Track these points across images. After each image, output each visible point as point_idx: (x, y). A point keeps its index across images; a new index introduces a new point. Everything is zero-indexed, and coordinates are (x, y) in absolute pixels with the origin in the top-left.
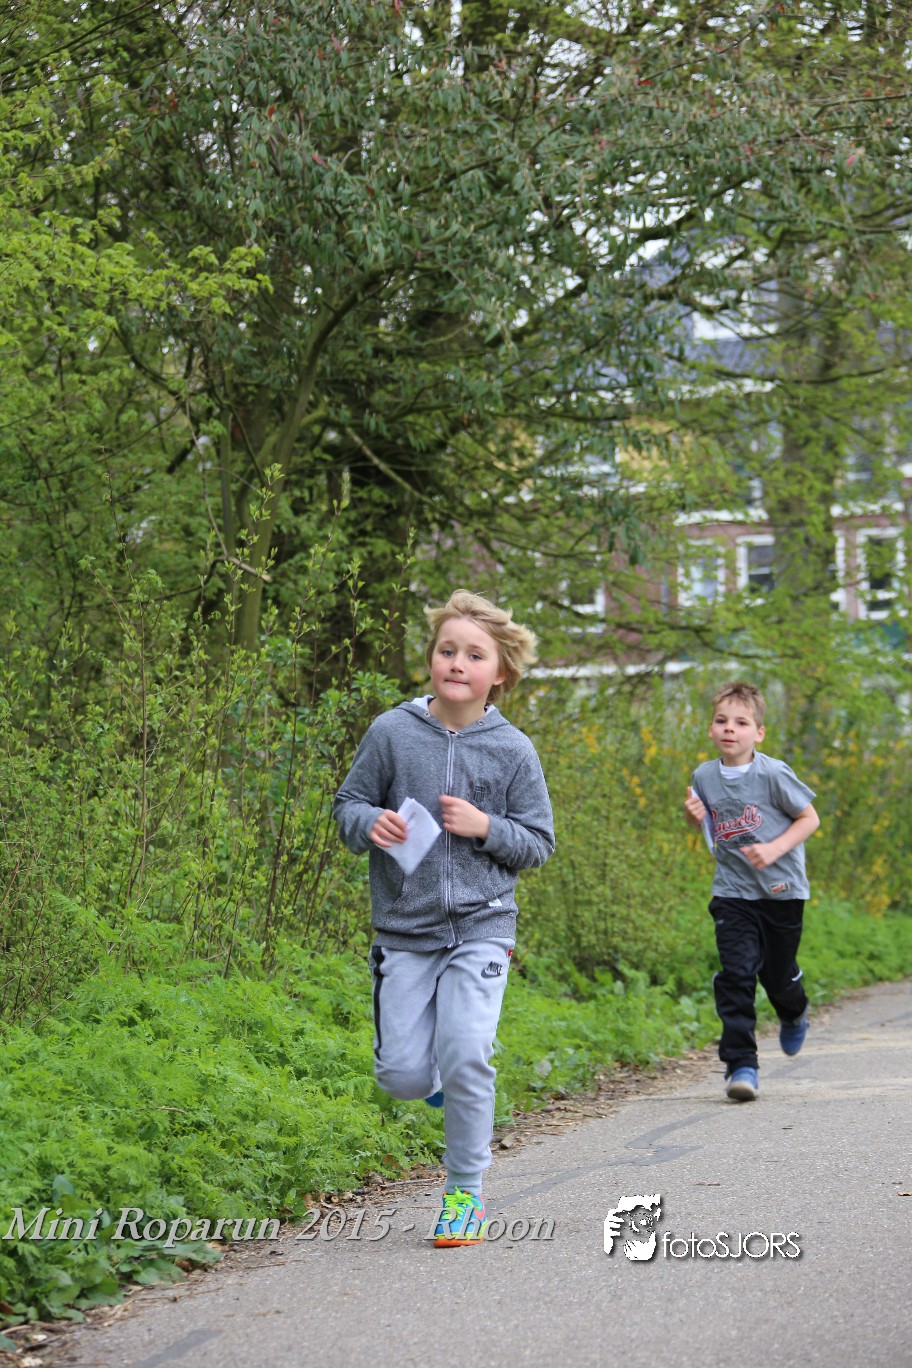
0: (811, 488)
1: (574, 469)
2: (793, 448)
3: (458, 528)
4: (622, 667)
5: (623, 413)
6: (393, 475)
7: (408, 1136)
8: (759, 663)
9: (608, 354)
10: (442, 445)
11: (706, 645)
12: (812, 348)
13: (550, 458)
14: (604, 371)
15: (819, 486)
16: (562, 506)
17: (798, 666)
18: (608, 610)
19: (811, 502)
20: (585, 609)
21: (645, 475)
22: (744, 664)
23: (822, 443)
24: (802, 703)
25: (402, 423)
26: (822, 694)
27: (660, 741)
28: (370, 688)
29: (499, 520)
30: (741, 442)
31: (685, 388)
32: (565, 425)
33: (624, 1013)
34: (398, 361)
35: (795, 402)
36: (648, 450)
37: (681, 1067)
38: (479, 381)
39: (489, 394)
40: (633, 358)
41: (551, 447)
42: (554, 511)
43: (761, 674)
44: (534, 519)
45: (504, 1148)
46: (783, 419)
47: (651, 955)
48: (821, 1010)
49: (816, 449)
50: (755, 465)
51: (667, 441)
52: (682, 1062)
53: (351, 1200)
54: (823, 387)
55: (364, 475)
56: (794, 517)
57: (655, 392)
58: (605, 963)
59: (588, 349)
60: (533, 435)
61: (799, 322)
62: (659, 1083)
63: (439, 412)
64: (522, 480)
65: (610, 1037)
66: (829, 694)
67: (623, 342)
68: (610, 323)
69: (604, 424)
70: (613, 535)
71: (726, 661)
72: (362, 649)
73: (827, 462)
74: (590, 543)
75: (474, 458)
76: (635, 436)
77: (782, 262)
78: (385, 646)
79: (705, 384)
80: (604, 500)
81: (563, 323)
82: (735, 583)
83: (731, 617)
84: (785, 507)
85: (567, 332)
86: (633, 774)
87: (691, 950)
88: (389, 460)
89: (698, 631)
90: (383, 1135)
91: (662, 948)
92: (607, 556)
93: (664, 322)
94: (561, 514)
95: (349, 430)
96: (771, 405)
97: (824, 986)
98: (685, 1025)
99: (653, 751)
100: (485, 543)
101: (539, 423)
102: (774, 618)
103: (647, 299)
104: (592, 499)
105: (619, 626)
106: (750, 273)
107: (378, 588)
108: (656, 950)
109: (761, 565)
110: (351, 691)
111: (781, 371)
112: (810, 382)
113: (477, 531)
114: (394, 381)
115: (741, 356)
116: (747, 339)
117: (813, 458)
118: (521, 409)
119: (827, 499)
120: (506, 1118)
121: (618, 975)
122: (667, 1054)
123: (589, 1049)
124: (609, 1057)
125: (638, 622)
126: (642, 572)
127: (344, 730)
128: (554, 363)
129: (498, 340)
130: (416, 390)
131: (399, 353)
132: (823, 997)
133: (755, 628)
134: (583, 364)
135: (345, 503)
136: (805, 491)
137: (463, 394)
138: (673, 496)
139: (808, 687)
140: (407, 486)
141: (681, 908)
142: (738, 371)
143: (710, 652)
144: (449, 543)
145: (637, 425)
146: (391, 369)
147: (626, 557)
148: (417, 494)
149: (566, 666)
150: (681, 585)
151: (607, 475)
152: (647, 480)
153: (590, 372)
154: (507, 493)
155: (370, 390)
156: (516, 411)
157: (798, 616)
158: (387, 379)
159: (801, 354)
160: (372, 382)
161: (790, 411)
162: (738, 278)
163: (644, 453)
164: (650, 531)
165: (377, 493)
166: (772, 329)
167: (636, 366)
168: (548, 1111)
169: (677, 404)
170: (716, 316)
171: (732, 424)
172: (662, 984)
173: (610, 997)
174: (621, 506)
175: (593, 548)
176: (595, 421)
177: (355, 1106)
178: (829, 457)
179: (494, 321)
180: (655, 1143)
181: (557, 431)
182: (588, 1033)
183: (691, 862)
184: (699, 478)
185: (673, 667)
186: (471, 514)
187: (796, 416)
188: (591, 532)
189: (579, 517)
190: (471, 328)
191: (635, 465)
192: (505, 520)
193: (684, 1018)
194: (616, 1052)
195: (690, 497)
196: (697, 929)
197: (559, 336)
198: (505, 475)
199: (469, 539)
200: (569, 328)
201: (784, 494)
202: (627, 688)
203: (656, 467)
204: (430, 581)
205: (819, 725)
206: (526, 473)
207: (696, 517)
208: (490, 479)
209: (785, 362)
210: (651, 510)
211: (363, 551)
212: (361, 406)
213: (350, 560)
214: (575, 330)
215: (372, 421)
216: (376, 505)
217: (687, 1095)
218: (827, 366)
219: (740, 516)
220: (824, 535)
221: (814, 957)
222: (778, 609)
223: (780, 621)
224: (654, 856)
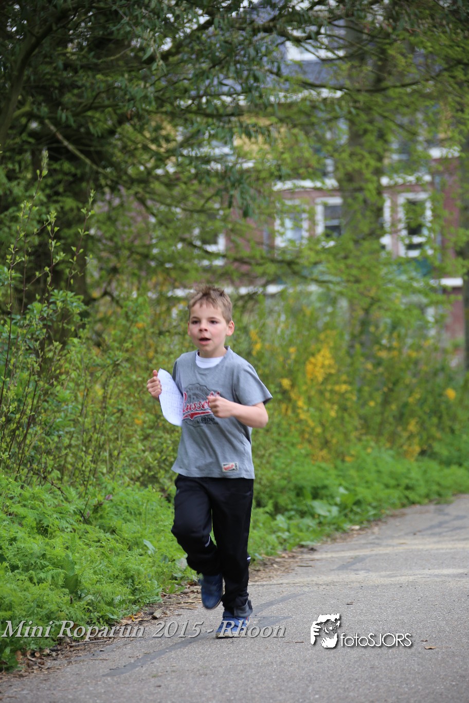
0: (367, 165)
1: (205, 150)
2: (356, 137)
3: (123, 191)
4: (237, 288)
5: (238, 112)
6: (78, 153)
7: (89, 610)
8: (331, 286)
9: (228, 70)
10: (112, 132)
11: (295, 273)
12: (368, 68)
13: (188, 142)
14: (225, 82)
15: (373, 163)
16: (196, 176)
17: (358, 288)
18: (227, 249)
19: (368, 174)
20: (211, 248)
21: (254, 155)
22: (320, 286)
23: (376, 133)
24: (361, 313)
25: (84, 117)
26: (375, 307)
27: (263, 340)
28: (63, 301)
29: (152, 186)
30: (319, 132)
31: (282, 94)
32: (199, 119)
34: (81, 73)
35: (358, 105)
36: (256, 137)
37: (277, 563)
38: (138, 88)
39: (146, 97)
40: (246, 73)
41: (188, 135)
42: (190, 179)
43: (333, 294)
44: (176, 185)
45: (155, 618)
46: (349, 116)
48: (373, 524)
49: (371, 138)
50: (330, 148)
51: (269, 131)
52: (277, 560)
53: (49, 655)
54: (376, 94)
55: (57, 153)
56: (356, 185)
57: (261, 97)
59: (214, 66)
60: (175, 126)
61: (360, 49)
62: (261, 574)
63: (110, 109)
64: (168, 158)
66: (380, 308)
67: (238, 62)
68: (230, 48)
69: (226, 119)
70: (231, 197)
71: (309, 284)
72: (57, 275)
73: (379, 147)
74: (215, 202)
75: (134, 142)
76: (246, 127)
77: (349, 6)
78: (74, 272)
79: (295, 91)
80: (226, 172)
81: (197, 47)
82: (314, 230)
83: (312, 254)
85: (200, 54)
87: (284, 483)
88: (75, 142)
89: (290, 264)
90: (71, 609)
91: (264, 482)
92: (227, 211)
93: (267, 48)
94: (195, 182)
95: (47, 121)
96: (340, 107)
97: (375, 508)
98: (279, 534)
99: (258, 347)
100: (142, 201)
101: (180, 118)
102: (342, 254)
103: (255, 31)
104: (217, 171)
105: (236, 260)
106: (326, 13)
107: (68, 232)
108: (260, 483)
109: (333, 218)
110: (50, 303)
111: (348, 83)
112: (367, 91)
113: (136, 193)
114: (79, 87)
115: (319, 73)
116: (325, 61)
117: (369, 144)
118: (168, 108)
119: (379, 172)
120: (157, 598)
122: (267, 554)
125: (249, 257)
126: (251, 222)
127: (45, 331)
128: (190, 76)
129: (152, 59)
130: (94, 94)
131: (82, 67)
132: (375, 515)
133: (329, 262)
134: (211, 76)
135: (45, 172)
136: (363, 166)
137: (127, 97)
138: (273, 169)
139: (365, 302)
140: (88, 161)
141: (277, 454)
142: (317, 83)
143: (297, 279)
144: (117, 202)
145: (248, 120)
146: (76, 78)
147: (241, 212)
148: (95, 167)
150: (278, 231)
151: (227, 155)
152: (255, 158)
153: (216, 82)
154: (157, 167)
155: (62, 94)
156: (164, 109)
157: (358, 253)
158: (74, 86)
159: (361, 71)
160: (64, 87)
161: (353, 111)
162: (318, 17)
163: (253, 140)
164: (257, 195)
165: (67, 166)
166: (341, 53)
167: (247, 78)
168: (185, 593)
169: (276, 106)
170: (303, 44)
171: (314, 120)
172: (264, 506)
174: (237, 176)
175: (217, 206)
176: (219, 116)
177: (52, 590)
178: (380, 143)
179: (148, 45)
180: (259, 614)
181: (192, 124)
183: (284, 422)
184: (291, 157)
185: (272, 289)
186: (132, 181)
187: (358, 115)
188: (217, 194)
189: (208, 184)
190: (132, 50)
191: (246, 148)
192: (157, 186)
193: (280, 529)
195: (285, 170)
196: (288, 469)
197: (194, 57)
198: (157, 154)
199: (131, 198)
200: (201, 51)
201: (349, 169)
202: (240, 303)
203: (261, 150)
204: (104, 228)
205: (372, 329)
206: (171, 152)
207: (288, 185)
208: (146, 157)
209: (350, 77)
210: (258, 179)
211: (58, 206)
212: (56, 104)
213: (48, 213)
214: (204, 53)
215: (63, 115)
216: (66, 174)
217: (281, 582)
218: (379, 80)
219: (319, 184)
220: (376, 197)
221: (368, 488)
222: (344, 249)
223: (346, 258)
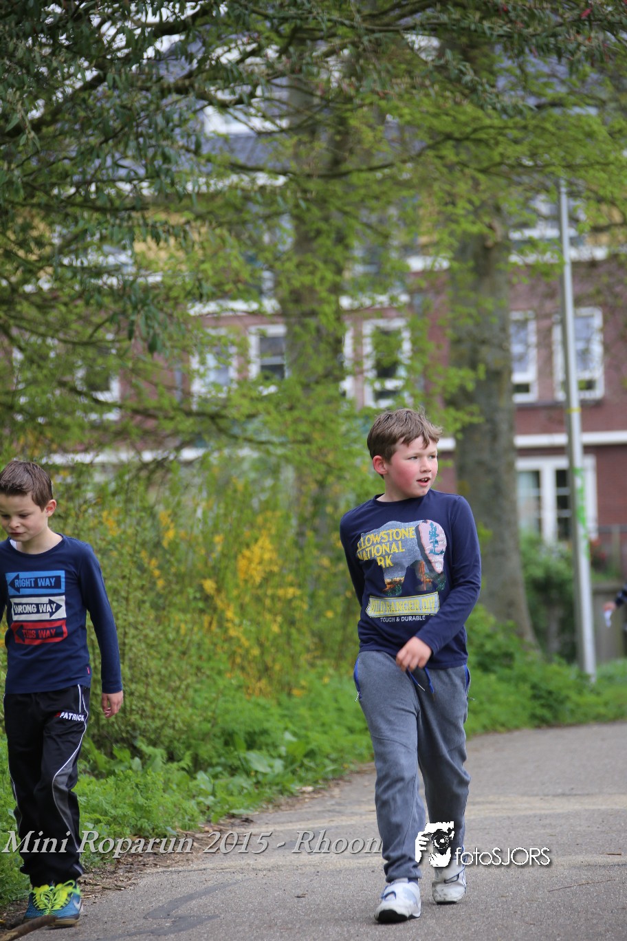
0: (322, 279)
1: (92, 258)
2: (305, 240)
4: (138, 452)
5: (140, 205)
8: (271, 448)
9: (126, 146)
11: (221, 431)
12: (321, 145)
13: (69, 246)
14: (122, 162)
15: (330, 276)
16: (82, 294)
17: (309, 452)
18: (124, 396)
19: (322, 292)
21: (161, 264)
22: (257, 450)
23: (333, 236)
24: (313, 487)
26: (331, 478)
27: (177, 526)
29: (18, 308)
30: (255, 234)
31: (202, 180)
32: (86, 215)
33: (142, 788)
35: (308, 196)
36: (166, 240)
39: (10, 183)
40: (151, 150)
41: (69, 237)
42: (72, 299)
43: (273, 460)
44: (52, 307)
46: (295, 212)
47: (168, 731)
48: (332, 784)
49: (326, 242)
50: (268, 255)
51: (185, 232)
52: (198, 835)
54: (333, 181)
56: (306, 307)
57: (173, 184)
58: (123, 740)
59: (106, 141)
60: (51, 224)
61: (310, 118)
62: (175, 856)
64: (41, 268)
65: (129, 812)
66: (339, 478)
67: (141, 135)
68: (128, 115)
69: (124, 214)
70: (132, 323)
71: (241, 447)
73: (338, 254)
74: (108, 331)
76: (154, 226)
77: (294, 58)
79: (220, 176)
80: (124, 288)
81: (82, 114)
82: (247, 371)
83: (245, 402)
84: (297, 297)
85: (86, 124)
86: (152, 555)
87: (207, 726)
89: (214, 417)
91: (179, 725)
92: (126, 344)
93: (181, 115)
94: (80, 303)
96: (284, 198)
97: (334, 761)
98: (201, 799)
99: (171, 534)
101: (58, 213)
102: (286, 405)
103: (164, 92)
104: (111, 287)
106: (263, 68)
108: (173, 727)
109: (272, 356)
111: (293, 166)
112: (321, 176)
115: (253, 150)
116: (260, 134)
117: (324, 250)
118: (41, 198)
119: (337, 290)
121: (136, 752)
123: (108, 824)
124: (128, 831)
125: (155, 408)
126: (159, 359)
128: (74, 154)
129: (18, 130)
132: (334, 771)
133: (269, 413)
134: (102, 155)
136: (316, 281)
138: (190, 285)
139: (318, 471)
141: (198, 686)
142: (251, 164)
143: (224, 438)
147: (145, 345)
149: (86, 450)
150: (196, 372)
151: (125, 264)
152: (162, 270)
153: (109, 162)
154: (25, 281)
156: (35, 200)
157: (309, 402)
159: (313, 149)
161: (303, 204)
162: (252, 73)
163: (162, 244)
164: (168, 321)
166: (284, 123)
169: (194, 197)
170: (231, 110)
171: (246, 216)
172: (179, 761)
173: (130, 772)
174: (140, 294)
175: (110, 336)
176: (115, 211)
178: (339, 249)
179: (14, 111)
180: (173, 913)
181: (76, 221)
182: (107, 807)
183: (207, 641)
184: (213, 268)
185: (189, 454)
187: (308, 210)
188: (111, 320)
189: (100, 306)
191: (151, 255)
192: (25, 308)
193: (201, 792)
194: (134, 827)
195: (207, 287)
196: (213, 706)
197: (77, 127)
198: (26, 262)
200: (88, 119)
201: (296, 284)
202: (144, 474)
203: (171, 258)
205: (329, 509)
206: (46, 261)
207: (212, 307)
208: (9, 267)
209: (296, 156)
210: (167, 299)
214: (93, 122)
217: (203, 866)
218: (336, 162)
219: (254, 306)
220: (335, 324)
221: (325, 733)
222: (289, 397)
223: (291, 408)
224: (171, 636)
